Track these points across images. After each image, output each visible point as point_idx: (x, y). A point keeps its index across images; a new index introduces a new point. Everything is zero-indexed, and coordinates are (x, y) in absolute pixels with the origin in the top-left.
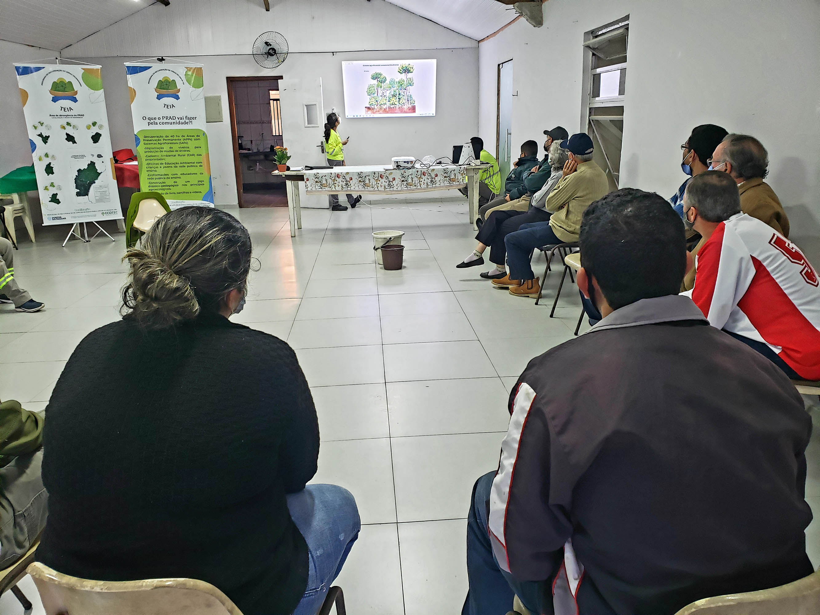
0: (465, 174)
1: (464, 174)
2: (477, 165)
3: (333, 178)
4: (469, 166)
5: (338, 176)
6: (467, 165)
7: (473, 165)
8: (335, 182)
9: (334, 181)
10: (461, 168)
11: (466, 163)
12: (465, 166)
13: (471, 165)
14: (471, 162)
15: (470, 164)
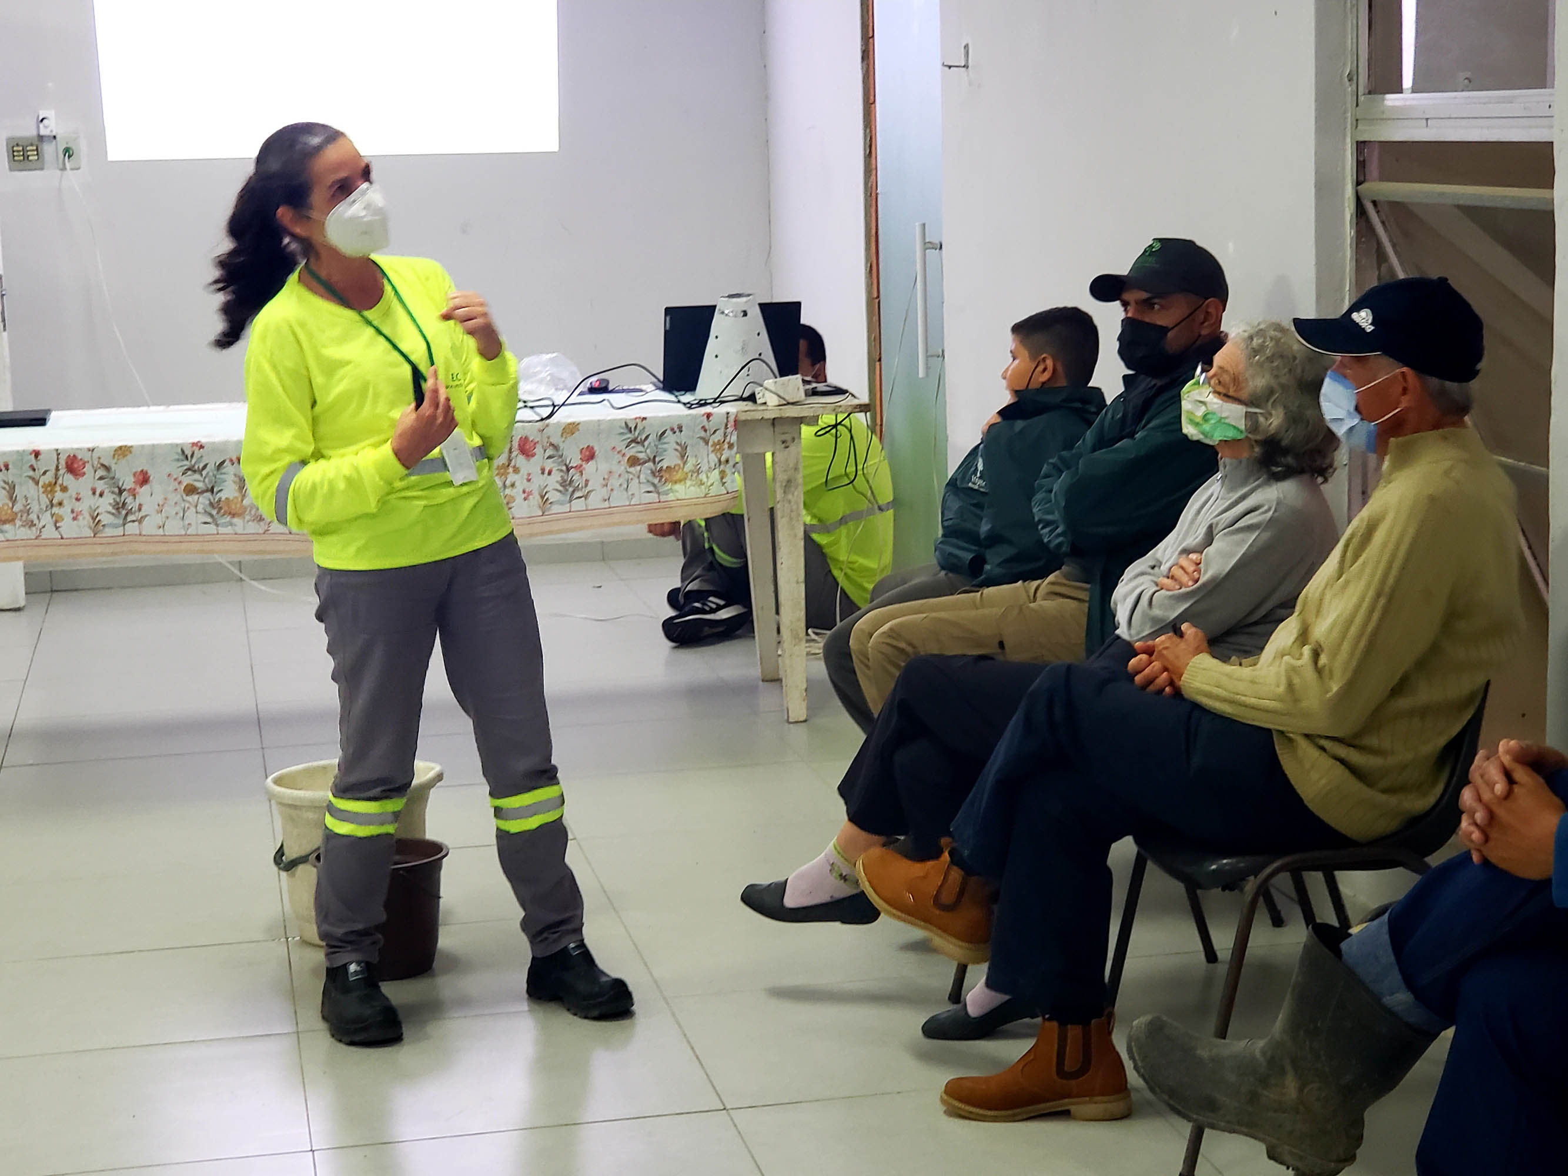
0: (731, 446)
1: (726, 446)
2: (788, 404)
3: (49, 478)
4: (748, 405)
5: (73, 465)
6: (741, 399)
7: (772, 400)
8: (59, 496)
9: (53, 492)
10: (709, 415)
11: (735, 390)
12: (732, 408)
13: (759, 401)
14: (758, 390)
15: (752, 398)
